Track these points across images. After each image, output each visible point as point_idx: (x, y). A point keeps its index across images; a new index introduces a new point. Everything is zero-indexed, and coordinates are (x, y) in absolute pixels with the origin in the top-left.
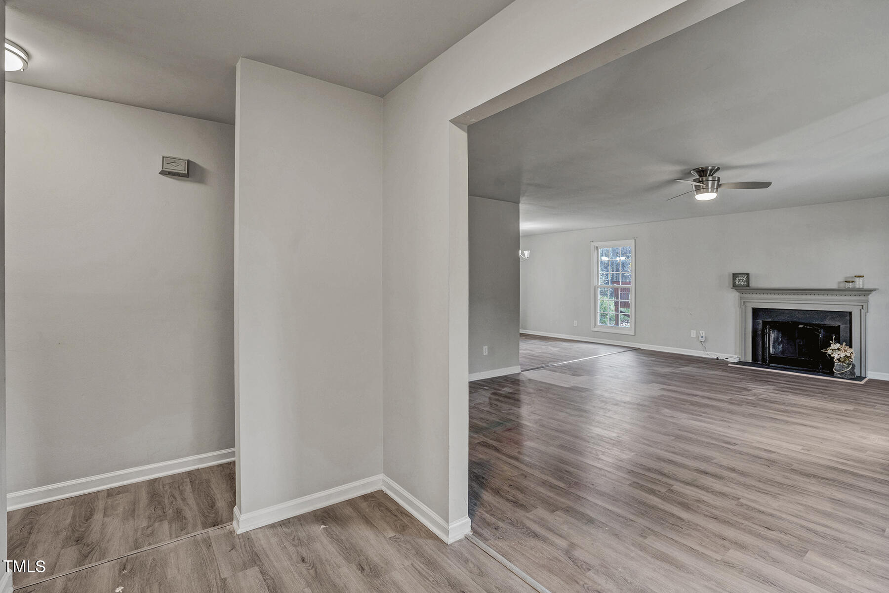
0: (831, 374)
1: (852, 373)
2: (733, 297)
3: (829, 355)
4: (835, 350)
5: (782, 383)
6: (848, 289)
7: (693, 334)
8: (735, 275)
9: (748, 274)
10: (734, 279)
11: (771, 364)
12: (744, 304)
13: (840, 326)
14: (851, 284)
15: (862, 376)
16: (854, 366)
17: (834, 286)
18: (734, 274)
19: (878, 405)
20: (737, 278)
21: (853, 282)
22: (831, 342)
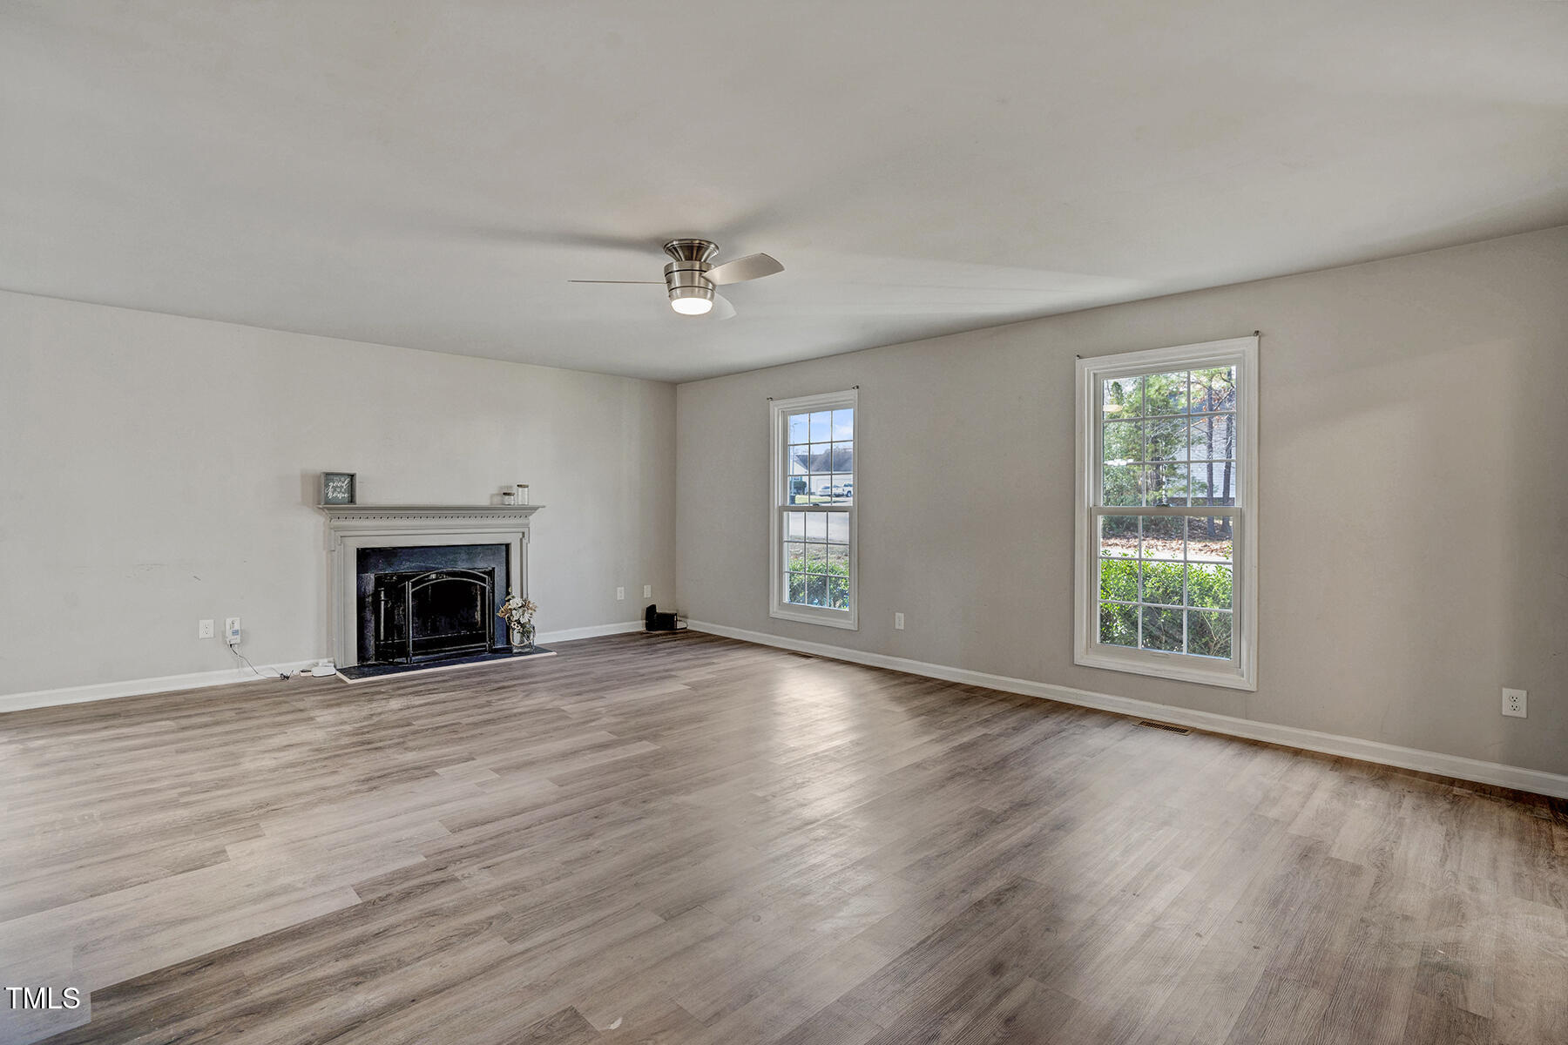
6: (504, 506)
7: (206, 628)
9: (352, 476)
10: (323, 486)
12: (339, 541)
13: (494, 568)
14: (509, 498)
20: (331, 484)
21: (512, 494)
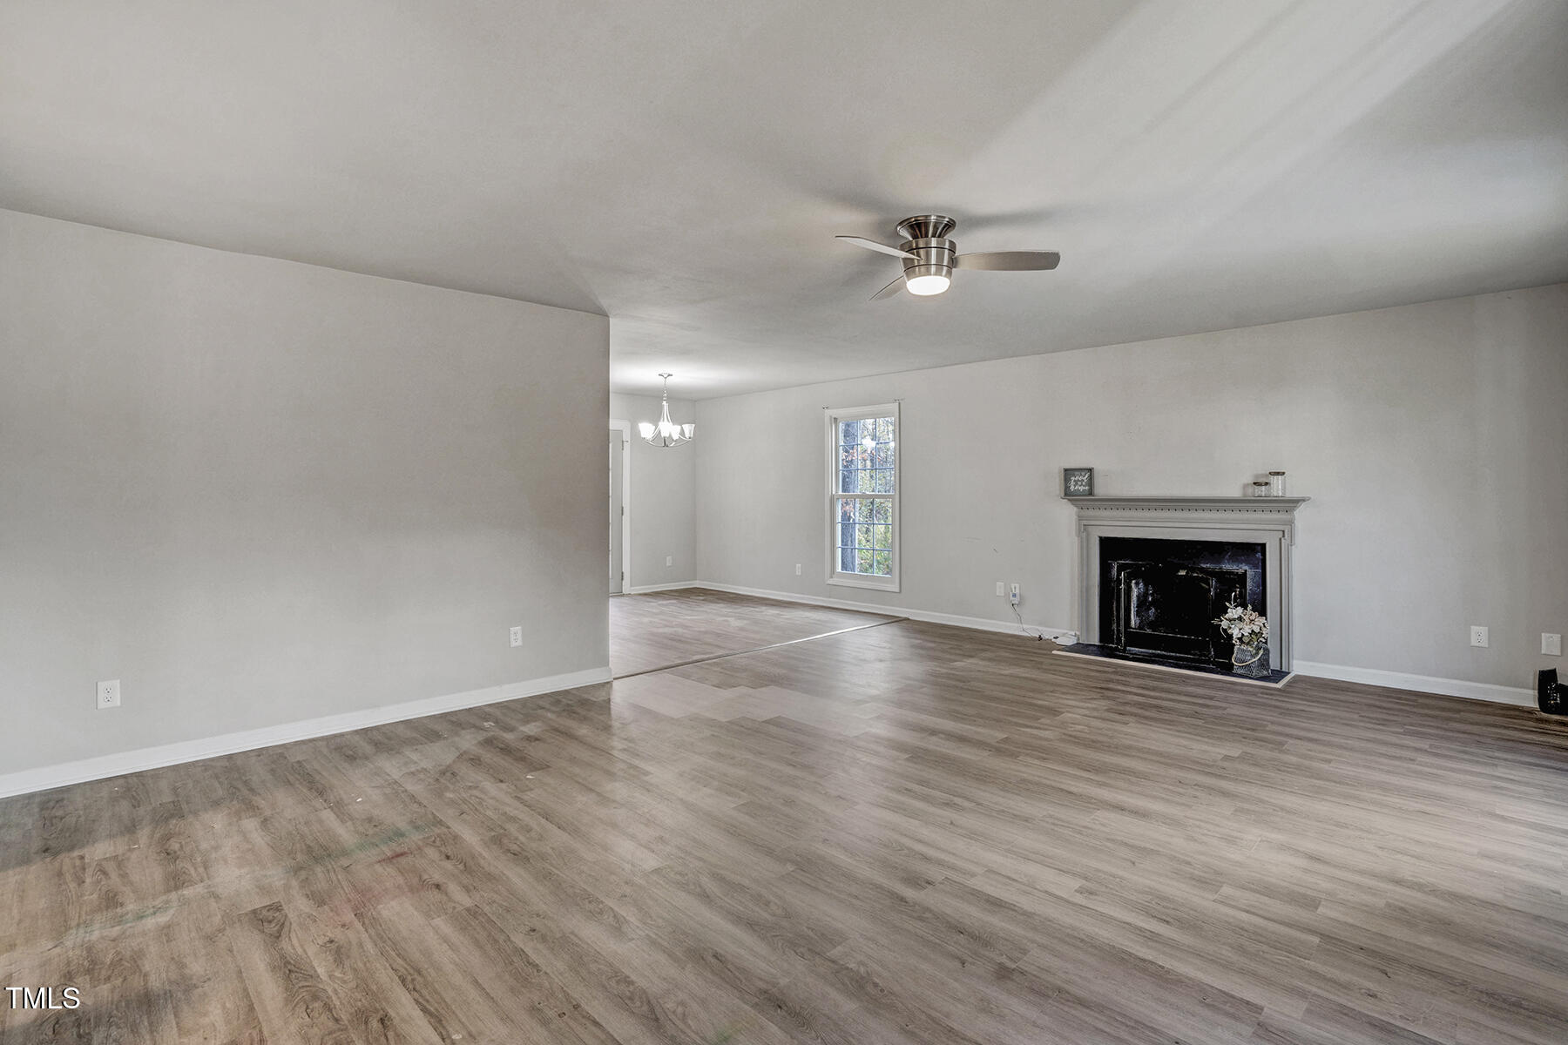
0: (1227, 669)
1: (1264, 663)
2: (1067, 513)
3: (1225, 630)
4: (1234, 620)
5: (1130, 693)
6: (1260, 498)
7: (1000, 589)
8: (1068, 473)
9: (1090, 470)
10: (1067, 480)
11: (1128, 648)
12: (1085, 530)
13: (1246, 571)
14: (1263, 488)
15: (1283, 670)
16: (1267, 651)
17: (1235, 493)
18: (1066, 470)
19: (1291, 741)
20: (1073, 478)
21: (1266, 484)
22: (1227, 604)
